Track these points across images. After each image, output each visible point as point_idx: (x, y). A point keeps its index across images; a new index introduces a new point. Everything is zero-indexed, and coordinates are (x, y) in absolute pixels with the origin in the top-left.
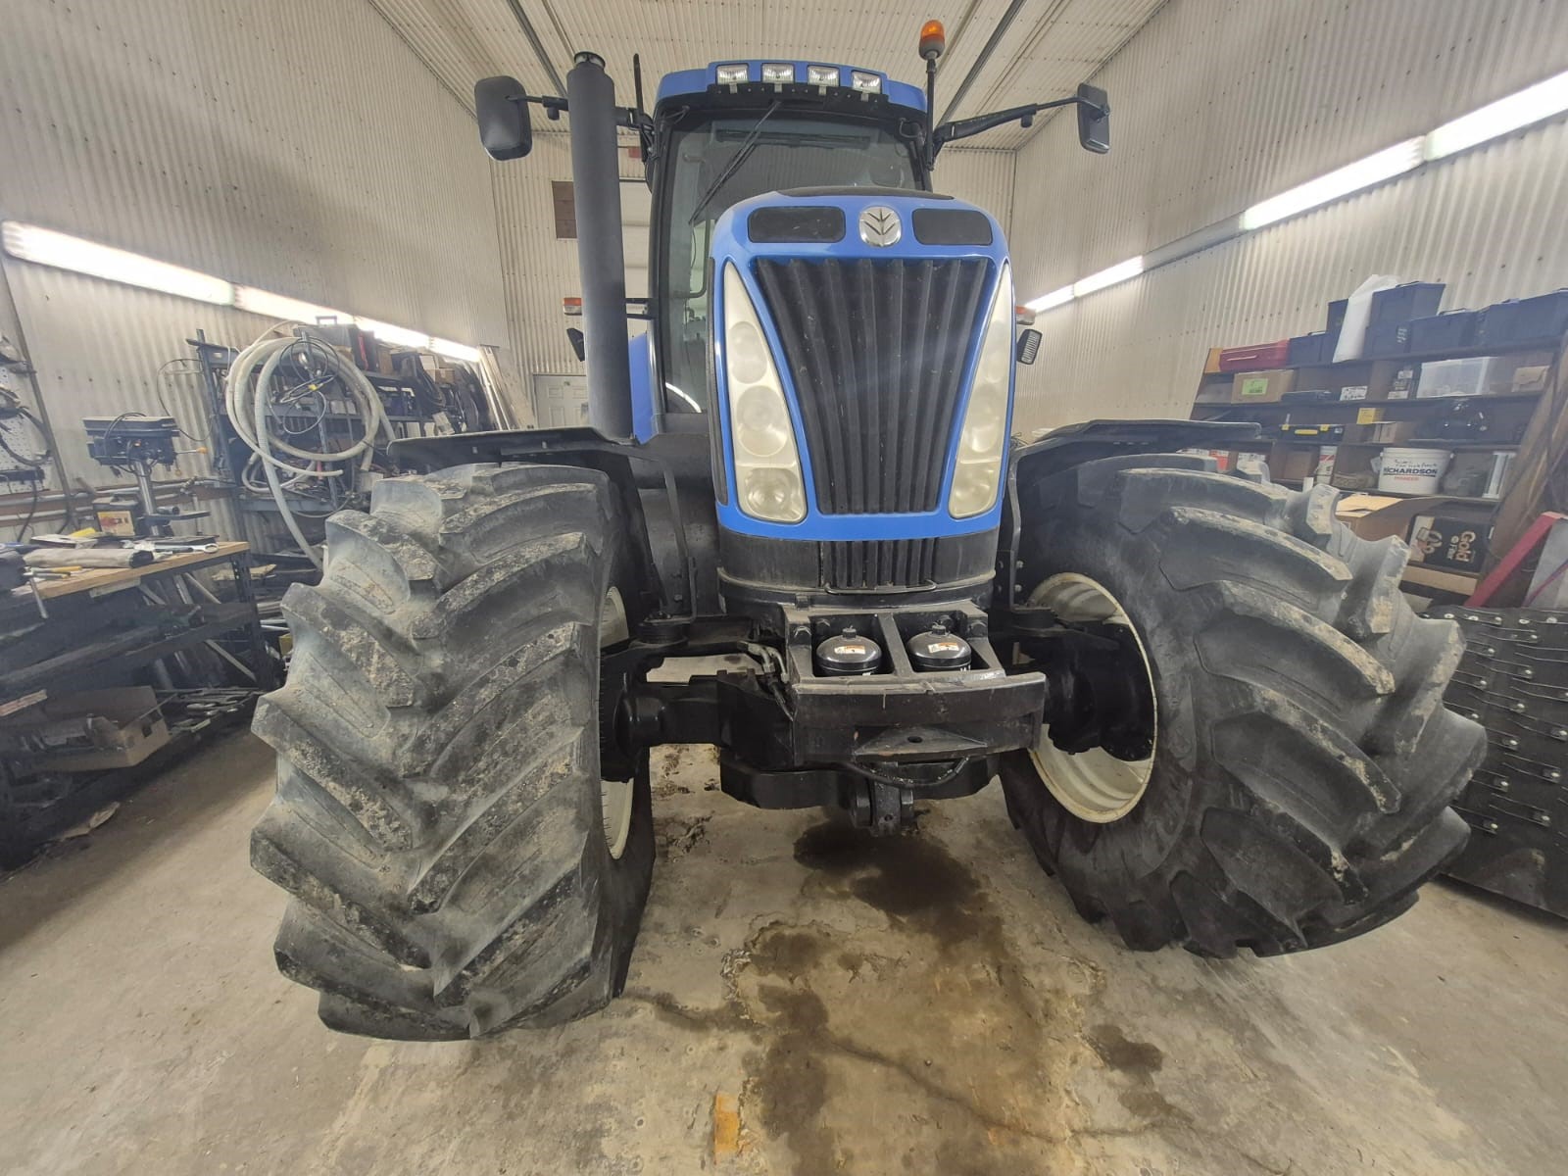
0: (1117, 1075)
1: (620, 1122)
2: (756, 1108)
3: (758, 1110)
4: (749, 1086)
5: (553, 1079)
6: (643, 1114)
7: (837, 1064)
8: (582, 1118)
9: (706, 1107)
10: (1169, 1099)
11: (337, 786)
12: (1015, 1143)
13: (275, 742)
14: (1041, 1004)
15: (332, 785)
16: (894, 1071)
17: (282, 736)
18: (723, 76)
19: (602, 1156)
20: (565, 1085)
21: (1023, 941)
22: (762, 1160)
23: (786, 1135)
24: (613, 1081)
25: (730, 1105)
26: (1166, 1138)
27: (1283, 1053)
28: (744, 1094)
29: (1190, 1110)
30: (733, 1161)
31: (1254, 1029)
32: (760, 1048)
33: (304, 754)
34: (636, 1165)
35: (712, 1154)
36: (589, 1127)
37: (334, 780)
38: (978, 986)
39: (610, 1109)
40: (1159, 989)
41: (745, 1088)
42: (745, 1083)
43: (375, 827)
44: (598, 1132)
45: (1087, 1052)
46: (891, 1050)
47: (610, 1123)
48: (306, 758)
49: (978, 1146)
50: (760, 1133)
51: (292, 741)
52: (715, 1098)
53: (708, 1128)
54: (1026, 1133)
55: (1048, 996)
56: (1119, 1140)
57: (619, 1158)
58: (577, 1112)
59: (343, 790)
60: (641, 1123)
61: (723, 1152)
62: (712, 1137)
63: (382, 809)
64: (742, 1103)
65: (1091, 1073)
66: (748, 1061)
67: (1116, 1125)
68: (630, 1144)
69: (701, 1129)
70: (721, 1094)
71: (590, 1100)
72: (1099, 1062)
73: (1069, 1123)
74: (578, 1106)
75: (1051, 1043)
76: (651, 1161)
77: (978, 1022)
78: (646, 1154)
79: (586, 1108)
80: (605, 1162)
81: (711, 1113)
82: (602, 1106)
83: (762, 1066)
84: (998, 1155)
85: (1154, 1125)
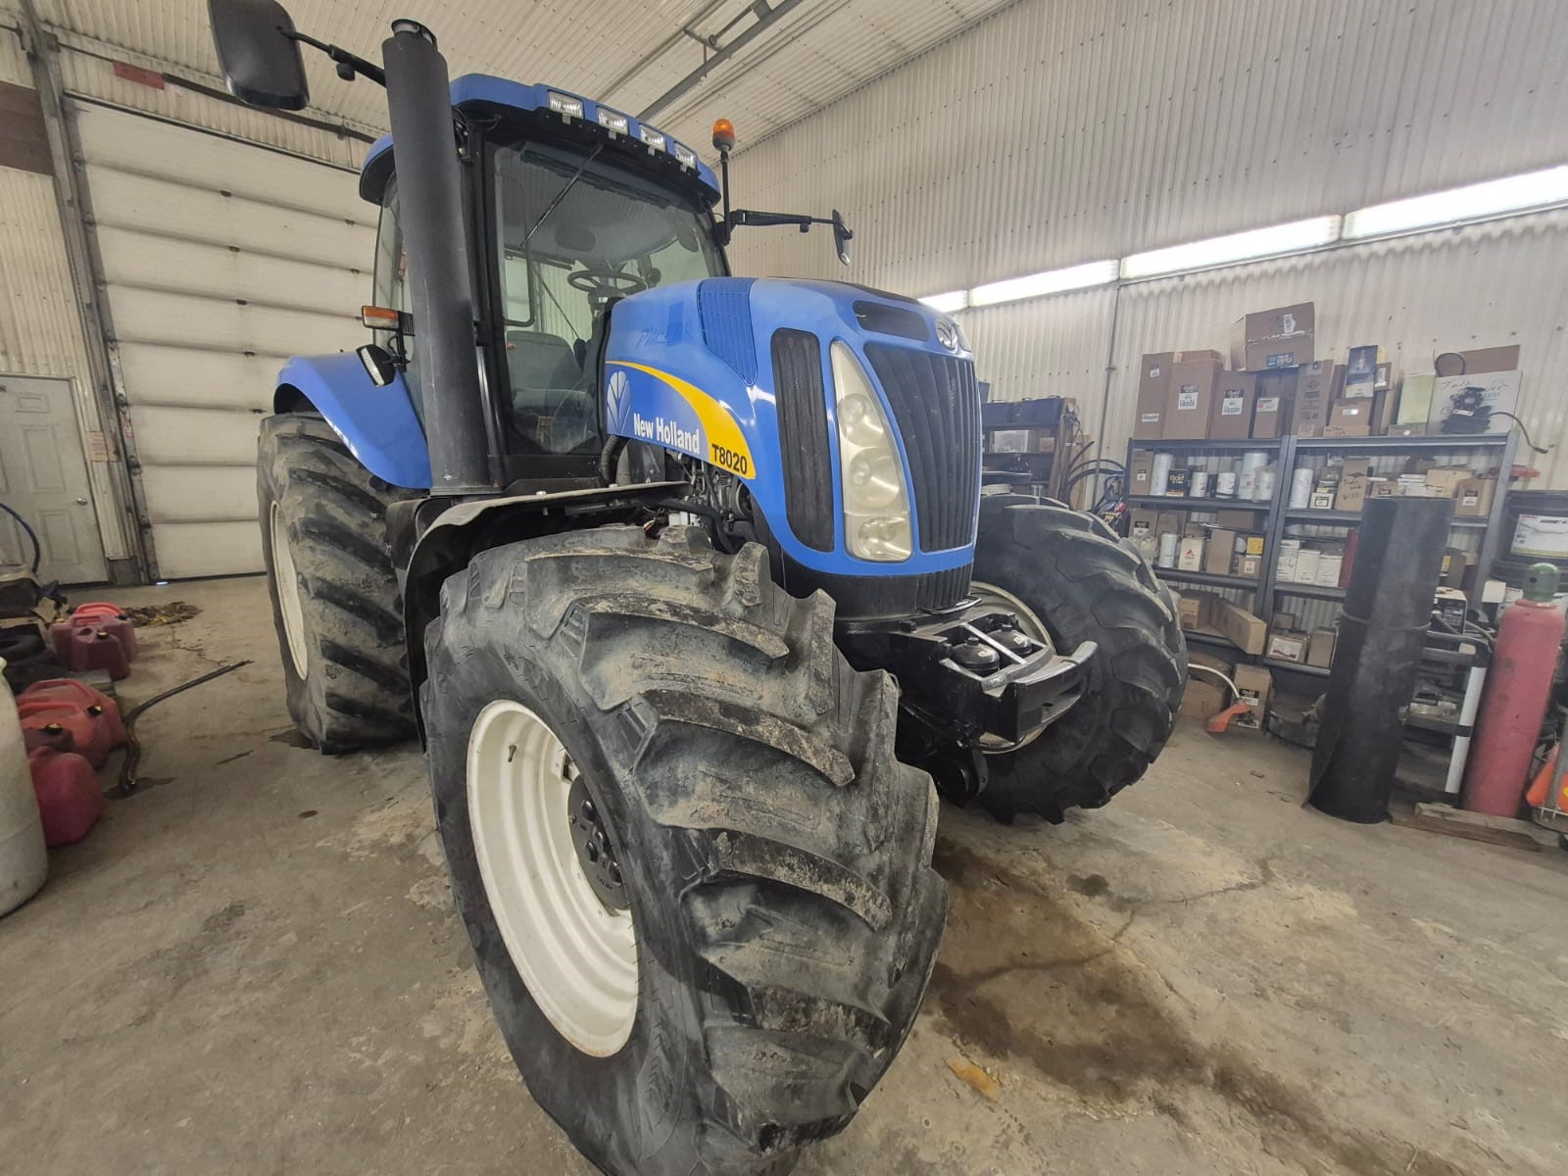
0: (1097, 899)
1: (914, 1135)
2: (978, 1054)
3: (979, 1051)
4: (959, 1042)
5: (832, 1155)
6: (921, 1117)
7: (986, 990)
8: (886, 1157)
9: (951, 1077)
10: (1126, 895)
11: (830, 886)
12: (1100, 964)
13: (759, 868)
14: (1034, 884)
15: (825, 887)
16: (1014, 971)
17: (763, 860)
18: (555, 104)
19: (932, 1165)
20: (846, 1149)
21: (991, 855)
22: (1016, 1077)
23: (1009, 1052)
24: (875, 1116)
25: (962, 1063)
26: (1142, 915)
27: (1135, 846)
28: (961, 1050)
29: (1135, 895)
30: (1004, 1092)
31: (1117, 842)
32: (936, 1016)
33: (791, 867)
34: (957, 1148)
35: (988, 1099)
36: (899, 1157)
37: (826, 882)
38: (998, 893)
39: (897, 1134)
40: (1069, 844)
41: (958, 1046)
42: (954, 1042)
43: (867, 912)
44: (910, 1156)
45: (1077, 896)
46: (1000, 960)
47: (909, 1142)
48: (794, 871)
49: (1089, 978)
50: (994, 1064)
51: (773, 860)
52: (949, 1067)
53: (968, 1087)
54: (1098, 955)
55: (1033, 878)
56: (1131, 929)
57: (943, 1155)
58: (878, 1157)
59: (835, 887)
60: (927, 1123)
61: (992, 1092)
62: (976, 1090)
63: (868, 891)
64: (968, 1057)
65: (1089, 905)
66: (939, 1029)
67: (1123, 923)
68: (937, 1140)
69: (965, 1092)
70: (950, 1062)
71: (877, 1142)
72: (1086, 898)
73: (1107, 936)
74: (874, 1153)
75: (1060, 902)
76: (962, 1138)
77: (1020, 915)
78: (955, 1136)
79: (882, 1149)
80: (938, 1167)
81: (959, 1078)
82: (890, 1138)
83: (951, 1025)
84: (1101, 976)
85: (1133, 913)
